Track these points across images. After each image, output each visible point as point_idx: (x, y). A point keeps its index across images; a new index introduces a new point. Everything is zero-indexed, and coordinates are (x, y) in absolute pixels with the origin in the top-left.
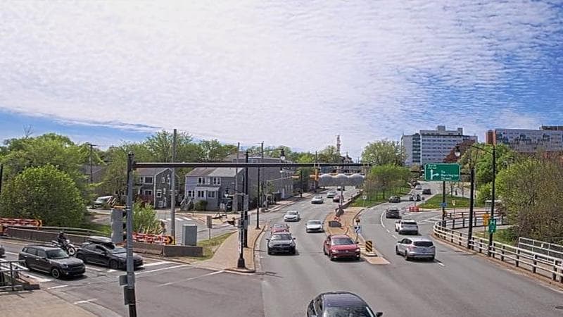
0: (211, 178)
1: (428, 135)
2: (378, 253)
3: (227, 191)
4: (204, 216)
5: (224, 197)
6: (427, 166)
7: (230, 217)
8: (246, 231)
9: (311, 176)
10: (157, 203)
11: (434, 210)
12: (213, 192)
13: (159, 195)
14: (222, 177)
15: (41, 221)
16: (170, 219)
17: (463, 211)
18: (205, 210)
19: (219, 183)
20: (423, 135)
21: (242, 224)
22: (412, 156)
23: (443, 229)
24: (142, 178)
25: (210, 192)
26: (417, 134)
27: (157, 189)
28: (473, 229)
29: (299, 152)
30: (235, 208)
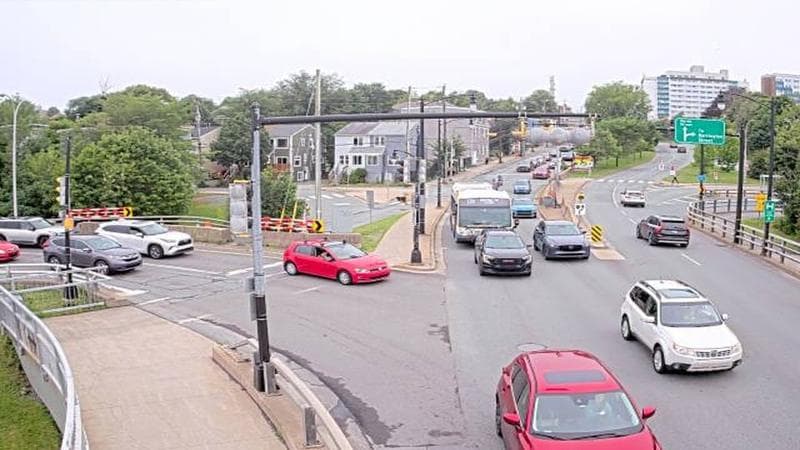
0: (372, 137)
1: (680, 78)
2: (608, 244)
3: (395, 154)
4: (361, 191)
5: (391, 163)
6: (679, 122)
7: (400, 191)
8: (423, 210)
9: (514, 133)
10: (295, 174)
11: (688, 186)
12: (375, 158)
13: (297, 163)
14: (387, 136)
15: (130, 209)
16: (314, 197)
17: (729, 188)
18: (364, 182)
19: (382, 143)
20: (672, 78)
21: (417, 201)
22: (656, 107)
23: (700, 213)
24: (272, 141)
25: (370, 157)
26: (664, 76)
27: (294, 154)
28: (742, 215)
29: (496, 98)
30: (406, 178)
